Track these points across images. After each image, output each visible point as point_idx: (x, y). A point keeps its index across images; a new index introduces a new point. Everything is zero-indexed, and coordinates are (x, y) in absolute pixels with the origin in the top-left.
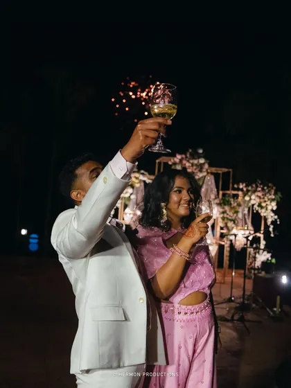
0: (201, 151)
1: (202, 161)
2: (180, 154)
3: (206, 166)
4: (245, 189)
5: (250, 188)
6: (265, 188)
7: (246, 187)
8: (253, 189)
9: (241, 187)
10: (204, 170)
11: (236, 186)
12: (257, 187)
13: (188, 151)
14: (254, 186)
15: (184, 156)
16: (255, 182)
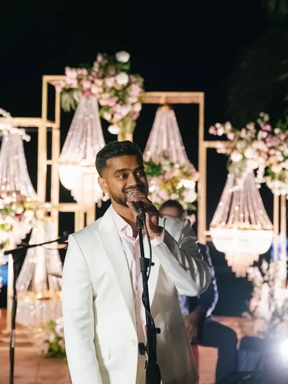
0: (124, 57)
1: (123, 79)
2: (75, 66)
3: (136, 90)
4: (231, 136)
5: (243, 133)
6: (277, 131)
7: (232, 131)
8: (249, 134)
9: (220, 132)
10: (131, 100)
11: (212, 131)
12: (258, 128)
13: (95, 59)
14: (251, 127)
15: (84, 72)
16: (253, 118)
